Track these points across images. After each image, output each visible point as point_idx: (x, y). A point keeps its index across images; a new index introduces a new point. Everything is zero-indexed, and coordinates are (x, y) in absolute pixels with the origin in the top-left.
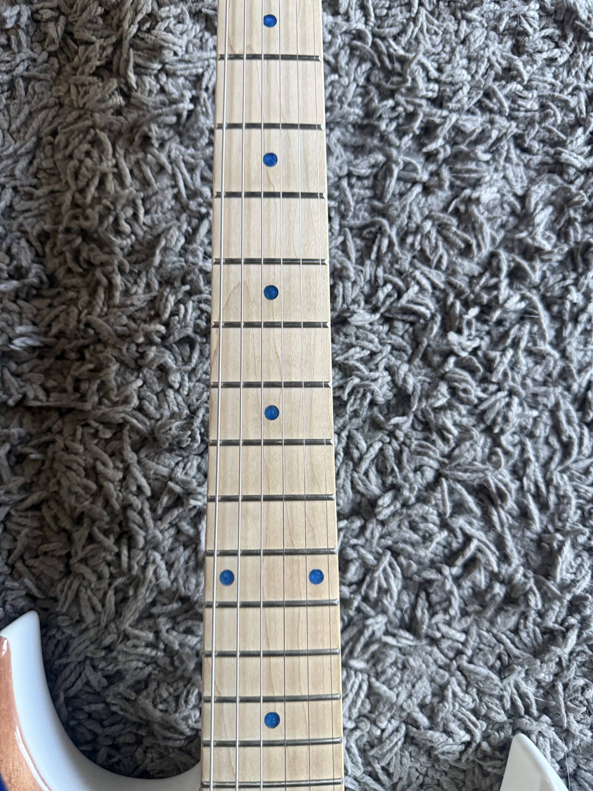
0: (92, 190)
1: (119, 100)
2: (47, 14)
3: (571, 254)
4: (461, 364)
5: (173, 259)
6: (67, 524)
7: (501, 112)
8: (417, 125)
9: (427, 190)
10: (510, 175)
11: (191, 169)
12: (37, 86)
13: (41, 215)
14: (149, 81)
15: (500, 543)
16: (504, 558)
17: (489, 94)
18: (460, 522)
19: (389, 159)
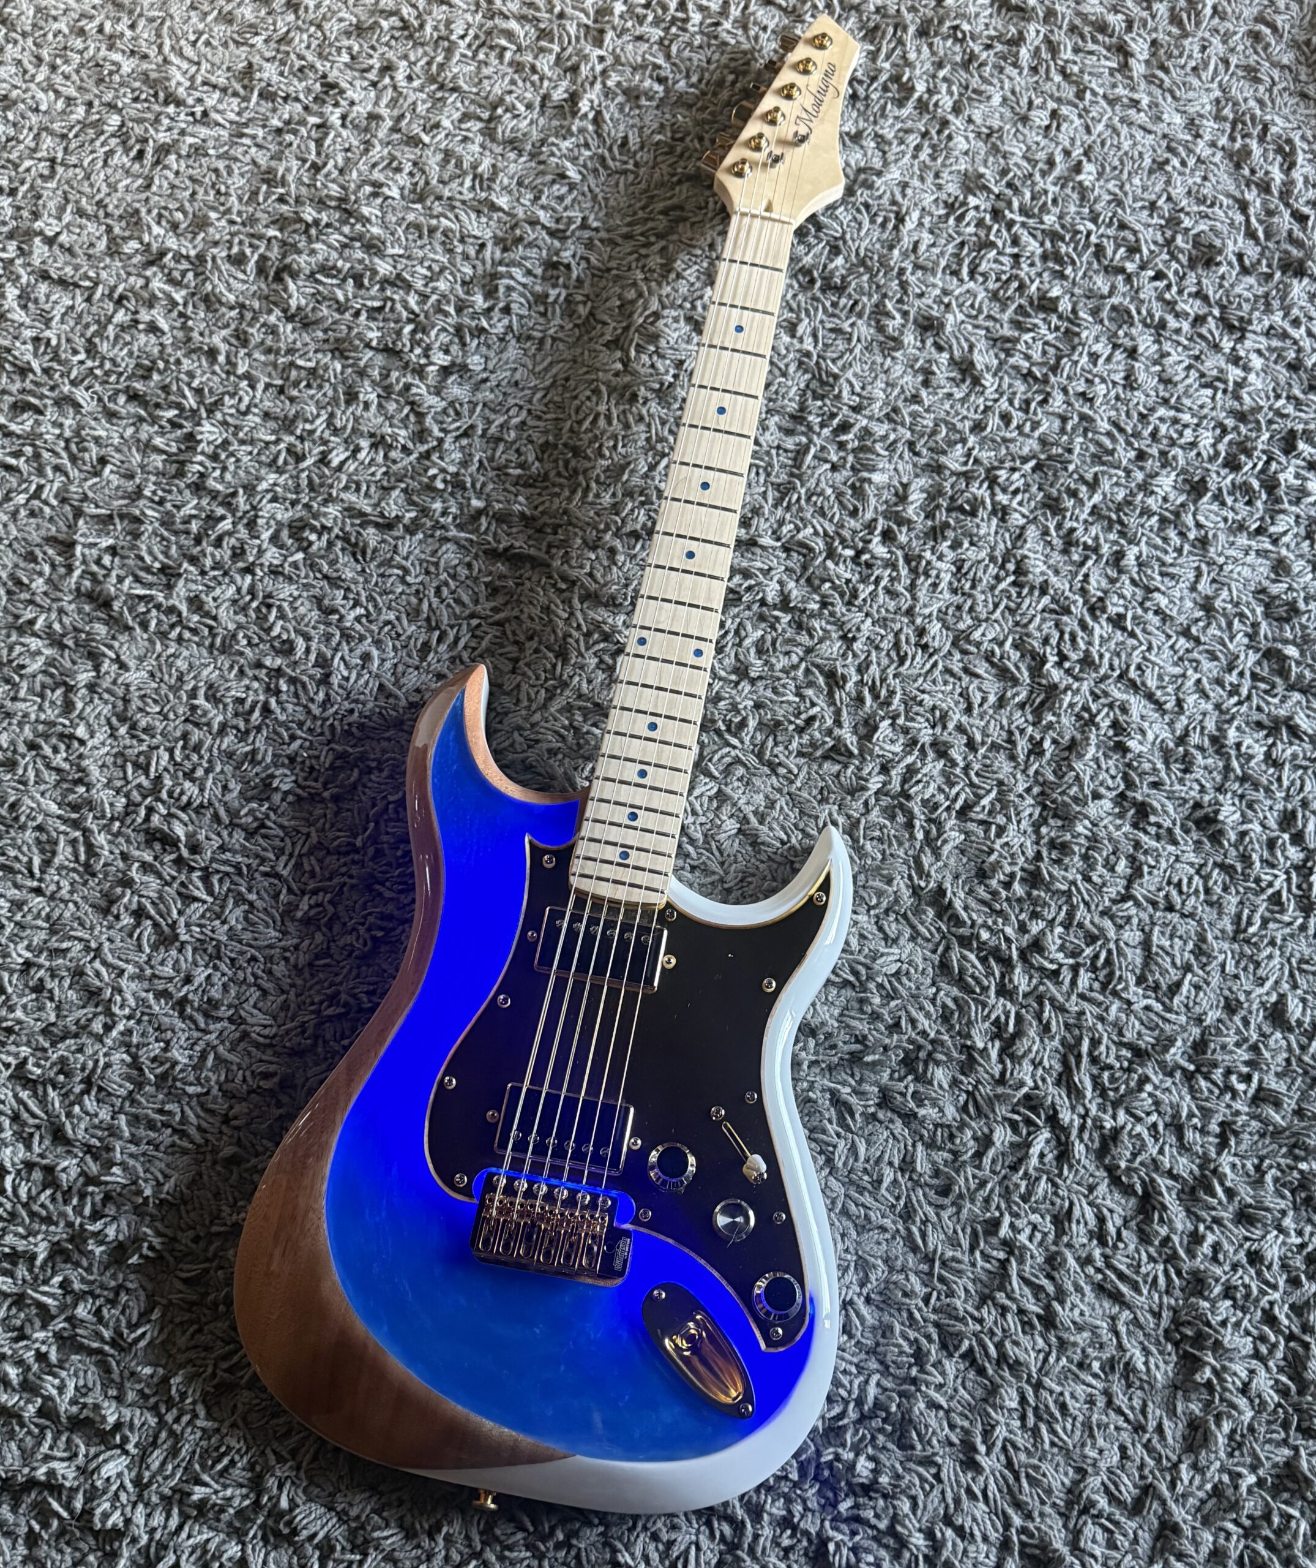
0: (586, 424)
1: (619, 366)
2: (579, 298)
3: (934, 528)
4: (834, 587)
5: (636, 481)
6: (522, 638)
7: (903, 424)
8: (835, 422)
9: (834, 468)
10: (900, 467)
11: (663, 423)
12: (561, 346)
13: (546, 432)
14: (645, 358)
15: (838, 713)
16: (838, 723)
17: (895, 410)
18: (810, 692)
19: (810, 441)
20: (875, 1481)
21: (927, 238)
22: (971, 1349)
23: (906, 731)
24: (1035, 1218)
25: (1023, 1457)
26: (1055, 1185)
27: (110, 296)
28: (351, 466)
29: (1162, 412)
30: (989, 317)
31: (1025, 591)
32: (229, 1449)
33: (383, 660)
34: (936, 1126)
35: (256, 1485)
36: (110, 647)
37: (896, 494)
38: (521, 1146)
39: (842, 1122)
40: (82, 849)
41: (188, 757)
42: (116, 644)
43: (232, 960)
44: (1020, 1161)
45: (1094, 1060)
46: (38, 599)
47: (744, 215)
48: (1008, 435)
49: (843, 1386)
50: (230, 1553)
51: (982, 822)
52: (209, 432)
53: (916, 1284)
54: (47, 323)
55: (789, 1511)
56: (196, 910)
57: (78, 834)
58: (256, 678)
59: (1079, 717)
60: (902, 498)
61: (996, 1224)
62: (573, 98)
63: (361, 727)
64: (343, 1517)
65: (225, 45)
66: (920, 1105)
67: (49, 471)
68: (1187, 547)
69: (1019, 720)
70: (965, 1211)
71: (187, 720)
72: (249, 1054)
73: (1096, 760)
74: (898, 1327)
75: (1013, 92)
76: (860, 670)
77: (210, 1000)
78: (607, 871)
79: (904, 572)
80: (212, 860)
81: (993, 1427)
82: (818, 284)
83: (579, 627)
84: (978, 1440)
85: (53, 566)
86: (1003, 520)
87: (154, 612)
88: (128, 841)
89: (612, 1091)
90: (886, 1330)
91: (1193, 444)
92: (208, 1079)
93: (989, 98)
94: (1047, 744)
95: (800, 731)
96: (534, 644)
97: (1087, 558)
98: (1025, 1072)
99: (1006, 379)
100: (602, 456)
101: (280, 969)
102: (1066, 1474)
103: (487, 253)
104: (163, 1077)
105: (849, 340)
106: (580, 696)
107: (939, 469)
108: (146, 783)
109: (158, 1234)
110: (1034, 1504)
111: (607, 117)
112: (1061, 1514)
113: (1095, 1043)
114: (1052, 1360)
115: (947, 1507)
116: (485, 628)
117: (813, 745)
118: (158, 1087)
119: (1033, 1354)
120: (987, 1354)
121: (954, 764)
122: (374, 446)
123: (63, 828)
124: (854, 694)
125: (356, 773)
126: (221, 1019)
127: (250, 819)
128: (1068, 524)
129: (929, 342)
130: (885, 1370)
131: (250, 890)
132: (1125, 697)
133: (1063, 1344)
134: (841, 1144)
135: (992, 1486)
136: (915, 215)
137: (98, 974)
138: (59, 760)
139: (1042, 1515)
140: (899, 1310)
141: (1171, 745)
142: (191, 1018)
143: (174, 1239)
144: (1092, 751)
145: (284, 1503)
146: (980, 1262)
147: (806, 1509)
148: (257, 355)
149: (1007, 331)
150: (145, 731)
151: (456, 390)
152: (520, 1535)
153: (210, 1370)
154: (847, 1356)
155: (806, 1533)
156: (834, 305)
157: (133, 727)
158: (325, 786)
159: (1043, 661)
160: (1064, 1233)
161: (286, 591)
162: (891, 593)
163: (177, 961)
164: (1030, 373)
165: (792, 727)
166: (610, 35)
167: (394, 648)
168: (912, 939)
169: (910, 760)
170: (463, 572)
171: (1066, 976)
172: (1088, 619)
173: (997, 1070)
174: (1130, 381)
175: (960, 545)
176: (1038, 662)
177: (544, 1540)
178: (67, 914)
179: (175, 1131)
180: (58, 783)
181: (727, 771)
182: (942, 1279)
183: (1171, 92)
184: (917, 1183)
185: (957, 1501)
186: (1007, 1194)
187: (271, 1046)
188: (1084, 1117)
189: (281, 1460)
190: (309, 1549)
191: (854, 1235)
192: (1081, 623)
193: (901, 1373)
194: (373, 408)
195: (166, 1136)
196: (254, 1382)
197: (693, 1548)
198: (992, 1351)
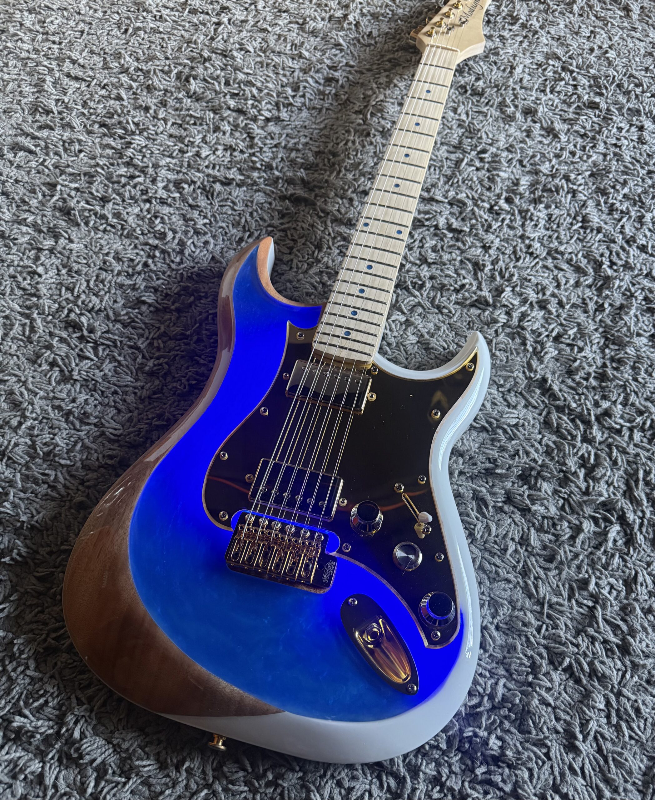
0: (342, 144)
1: (361, 121)
2: (342, 93)
3: (534, 198)
4: (478, 222)
5: (367, 169)
6: (296, 237)
7: (516, 152)
8: (479, 149)
9: (478, 169)
10: (515, 171)
12: (331, 112)
13: (319, 147)
14: (375, 119)
15: (480, 283)
16: (480, 288)
17: (512, 146)
18: (463, 272)
19: (465, 157)
20: (503, 754)
21: (527, 77)
22: (570, 666)
23: (521, 295)
24: (613, 581)
25: (609, 745)
26: (624, 560)
27: (99, 85)
28: (212, 158)
30: (561, 110)
31: (588, 231)
32: (46, 692)
33: (215, 245)
34: (544, 517)
35: (60, 720)
36: (66, 232)
37: (513, 183)
38: (266, 497)
39: (480, 510)
40: (28, 329)
41: (97, 286)
42: (69, 231)
43: (103, 392)
44: (600, 544)
45: (647, 483)
46: (32, 210)
48: (574, 160)
49: (480, 685)
50: (33, 768)
51: (568, 345)
52: (139, 141)
53: (530, 617)
54: (65, 94)
55: (439, 773)
56: (86, 364)
57: (28, 321)
58: (143, 250)
59: (624, 294)
60: (516, 183)
61: (584, 584)
62: (345, 16)
63: (198, 275)
64: (117, 749)
66: (533, 503)
67: (51, 154)
69: (588, 293)
70: (564, 573)
71: (101, 269)
72: (103, 445)
73: (636, 316)
74: (519, 647)
75: (570, 23)
76: (493, 263)
77: (85, 413)
78: (336, 341)
79: (518, 218)
80: (101, 337)
81: (588, 721)
82: (469, 92)
83: (329, 234)
85: (44, 195)
86: (574, 196)
87: (93, 217)
88: (55, 326)
90: (511, 648)
92: (75, 457)
93: (558, 24)
94: (606, 305)
95: (457, 291)
96: (303, 240)
97: (622, 217)
98: (602, 487)
99: (572, 136)
100: (349, 158)
101: (130, 399)
102: (642, 761)
103: (296, 74)
104: (48, 454)
105: (486, 116)
106: (327, 267)
107: (537, 172)
108: (71, 298)
109: (27, 546)
110: (619, 781)
111: (362, 24)
112: (639, 791)
113: (647, 473)
114: (628, 676)
115: (555, 779)
116: (276, 232)
117: (465, 299)
118: (44, 460)
119: (615, 672)
120: (582, 669)
121: (550, 313)
122: (225, 150)
123: (19, 318)
124: (489, 274)
125: (192, 298)
126: (89, 424)
127: (126, 318)
128: (611, 201)
129: (529, 119)
130: (510, 675)
131: (120, 355)
132: (650, 285)
133: (635, 667)
134: (479, 525)
135: (588, 766)
136: (521, 66)
137: (21, 394)
138: (25, 284)
139: (625, 790)
140: (519, 636)
142: (72, 423)
143: (37, 552)
144: (633, 311)
145: (77, 735)
146: (575, 607)
147: (451, 772)
148: (170, 111)
149: (571, 116)
150: (76, 272)
151: (272, 127)
152: (241, 774)
153: (43, 637)
154: (482, 663)
155: (451, 790)
156: (478, 101)
157: (70, 270)
158: (173, 303)
159: (601, 264)
160: (632, 591)
161: (166, 210)
162: (510, 227)
163: (70, 391)
164: (585, 135)
165: (452, 288)
167: (223, 240)
168: (526, 407)
169: (523, 309)
170: (266, 206)
171: (626, 432)
172: (625, 246)
173: (583, 486)
174: (641, 140)
175: (550, 207)
176: (598, 265)
177: (258, 778)
178: (12, 362)
179: (49, 486)
180: (22, 296)
181: (412, 310)
182: (549, 617)
183: (653, 26)
184: (531, 554)
185: (562, 775)
186: (592, 564)
187: (118, 441)
188: (642, 518)
189: (80, 703)
190: (90, 771)
191: (488, 583)
192: (622, 248)
193: (522, 678)
194: (228, 134)
195: (43, 489)
196: (70, 649)
197: (367, 794)
198: (586, 667)
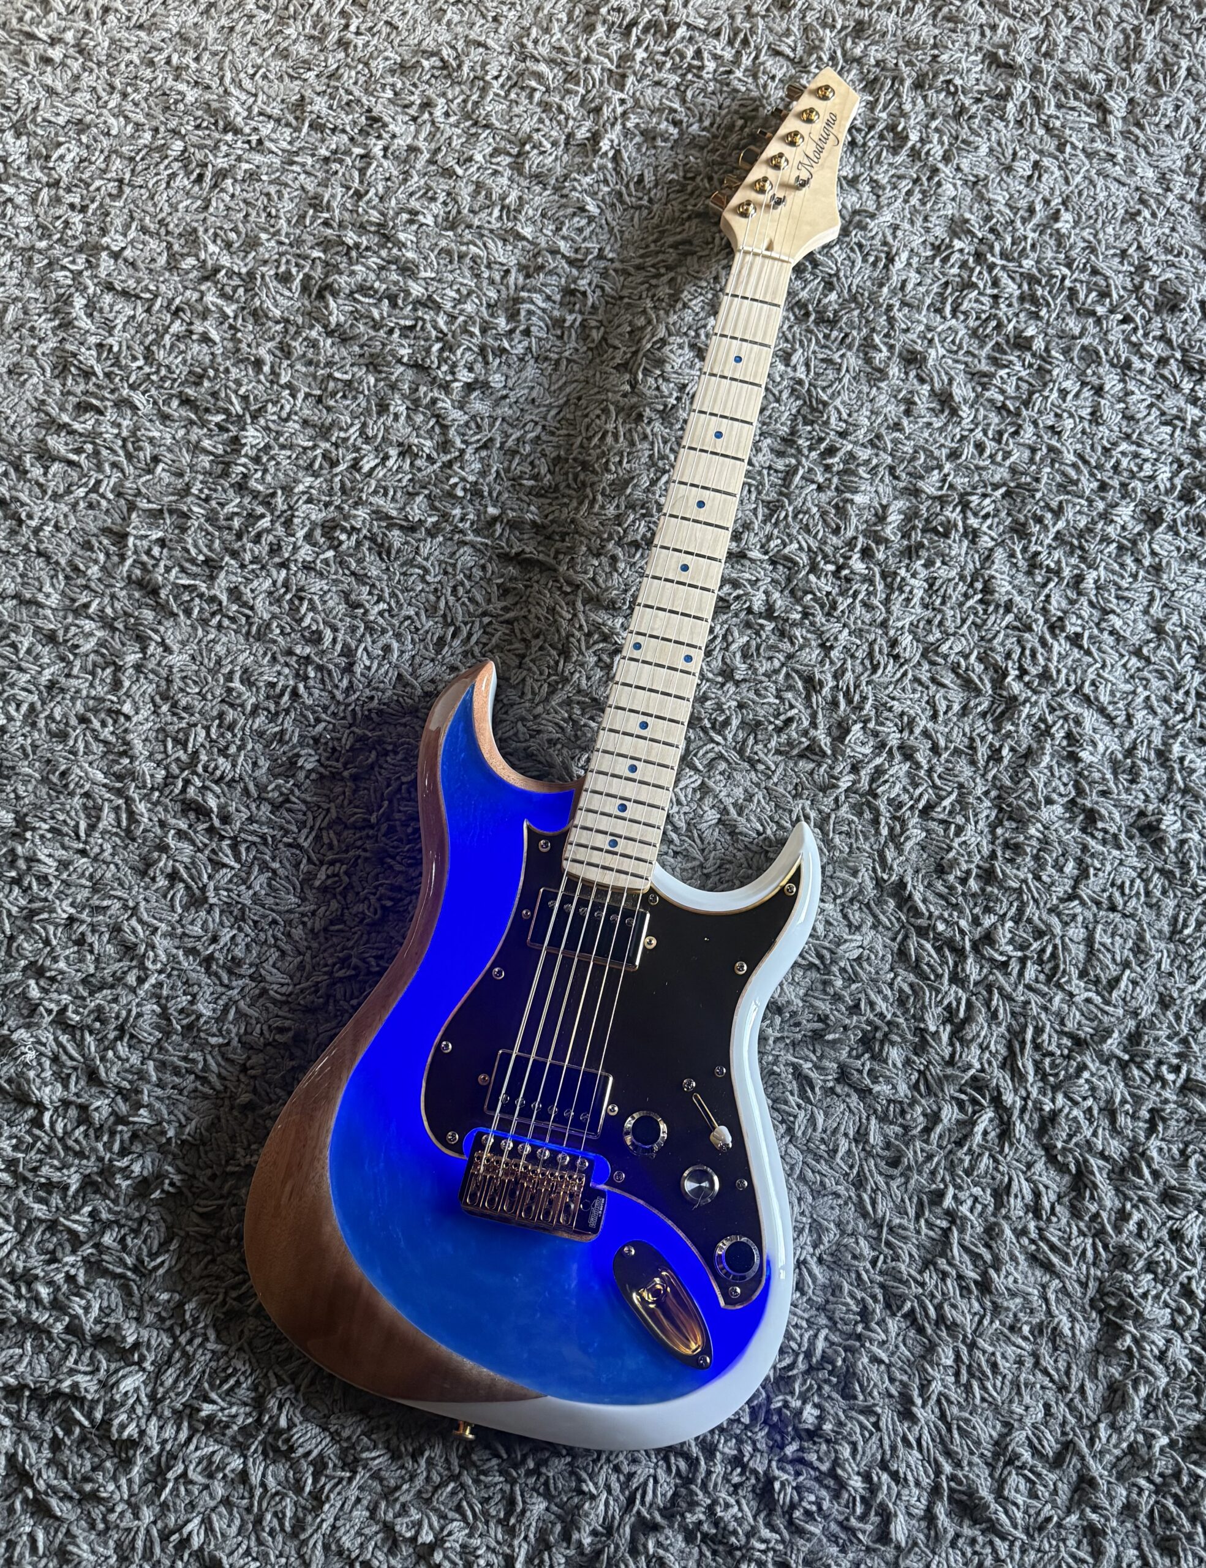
0: (595, 440)
1: (627, 388)
2: (593, 323)
3: (909, 547)
4: (815, 599)
5: (639, 494)
6: (529, 636)
7: (885, 450)
8: (823, 446)
9: (820, 489)
10: (881, 489)
11: (665, 442)
12: (575, 367)
13: (558, 447)
14: (651, 381)
15: (814, 716)
16: (814, 725)
17: (879, 437)
18: (789, 695)
19: (799, 463)
20: (819, 1427)
21: (914, 278)
22: (913, 1310)
23: (876, 734)
24: (977, 1191)
25: (955, 1410)
26: (996, 1161)
27: (168, 308)
28: (380, 473)
29: (1124, 446)
30: (968, 352)
31: (992, 609)
32: (235, 1370)
33: (403, 652)
34: (889, 1101)
35: (258, 1404)
36: (156, 631)
37: (877, 515)
38: (508, 1108)
39: (803, 1095)
40: (124, 816)
41: (222, 735)
42: (162, 629)
43: (255, 922)
44: (965, 1137)
45: (1037, 1047)
46: (93, 585)
47: (746, 253)
48: (982, 463)
49: (795, 1339)
50: (233, 1465)
51: (942, 822)
52: (253, 436)
53: (864, 1247)
54: (110, 331)
55: (740, 1451)
56: (225, 875)
57: (121, 801)
58: (287, 665)
59: (1036, 727)
60: (881, 518)
61: (940, 1195)
62: (595, 138)
63: (380, 713)
64: (335, 1437)
65: (281, 79)
66: (875, 1081)
67: (107, 467)
68: (1142, 573)
69: (981, 728)
70: (913, 1182)
71: (223, 701)
72: (267, 1009)
73: (1050, 768)
74: (846, 1287)
75: (999, 144)
76: (836, 676)
77: (233, 959)
78: (597, 858)
79: (880, 587)
80: (241, 830)
81: (930, 1382)
82: (813, 317)
83: (581, 627)
84: (915, 1393)
85: (107, 555)
86: (973, 542)
87: (197, 601)
88: (166, 810)
89: (593, 1061)
90: (835, 1289)
91: (1152, 478)
92: (229, 1031)
93: (977, 148)
94: (1005, 752)
95: (779, 730)
96: (539, 642)
97: (1049, 580)
98: (973, 1056)
99: (982, 411)
100: (608, 471)
101: (298, 932)
102: (995, 1428)
103: (511, 280)
104: (189, 1028)
105: (839, 370)
106: (579, 691)
107: (916, 492)
108: (184, 757)
109: (179, 1171)
110: (964, 1454)
111: (625, 155)
112: (987, 1464)
113: (1039, 1031)
114: (986, 1322)
115: (884, 1453)
116: (495, 626)
117: (790, 744)
118: (183, 1035)
119: (969, 1317)
120: (927, 1315)
121: (918, 766)
122: (402, 454)
123: (107, 796)
124: (830, 698)
125: (373, 755)
126: (242, 976)
127: (276, 794)
128: (1033, 548)
129: (912, 374)
130: (833, 1325)
131: (273, 859)
132: (1079, 710)
133: (997, 1309)
134: (802, 1114)
135: (926, 1436)
136: (904, 256)
137: (134, 931)
138: (106, 733)
139: (970, 1464)
140: (849, 1271)
141: (1120, 756)
142: (216, 974)
143: (194, 1177)
144: (1046, 759)
145: (283, 1423)
146: (924, 1230)
147: (755, 1449)
148: (298, 367)
149: (984, 366)
150: (185, 709)
151: (479, 405)
152: (495, 1462)
153: (221, 1297)
154: (799, 1311)
155: (754, 1472)
156: (827, 337)
157: (175, 705)
158: (345, 767)
159: (1005, 674)
160: (1003, 1206)
161: (317, 585)
162: (866, 605)
163: (205, 922)
164: (1004, 406)
165: (772, 727)
166: (631, 79)
167: (413, 641)
168: (874, 927)
169: (878, 761)
170: (478, 573)
171: (1014, 967)
172: (1048, 636)
173: (947, 1052)
174: (1096, 417)
175: (933, 563)
176: (1000, 675)
177: (516, 1467)
178: (108, 875)
179: (198, 1077)
180: (105, 754)
181: (710, 765)
182: (888, 1244)
183: (1145, 148)
184: (869, 1154)
185: (894, 1448)
186: (951, 1168)
188: (1025, 1099)
189: (281, 1383)
190: (304, 1465)
191: (810, 1199)
192: (1043, 642)
193: (848, 1329)
194: (402, 419)
195: (189, 1082)
196: (259, 1311)
197: (651, 1481)
198: (932, 1312)
